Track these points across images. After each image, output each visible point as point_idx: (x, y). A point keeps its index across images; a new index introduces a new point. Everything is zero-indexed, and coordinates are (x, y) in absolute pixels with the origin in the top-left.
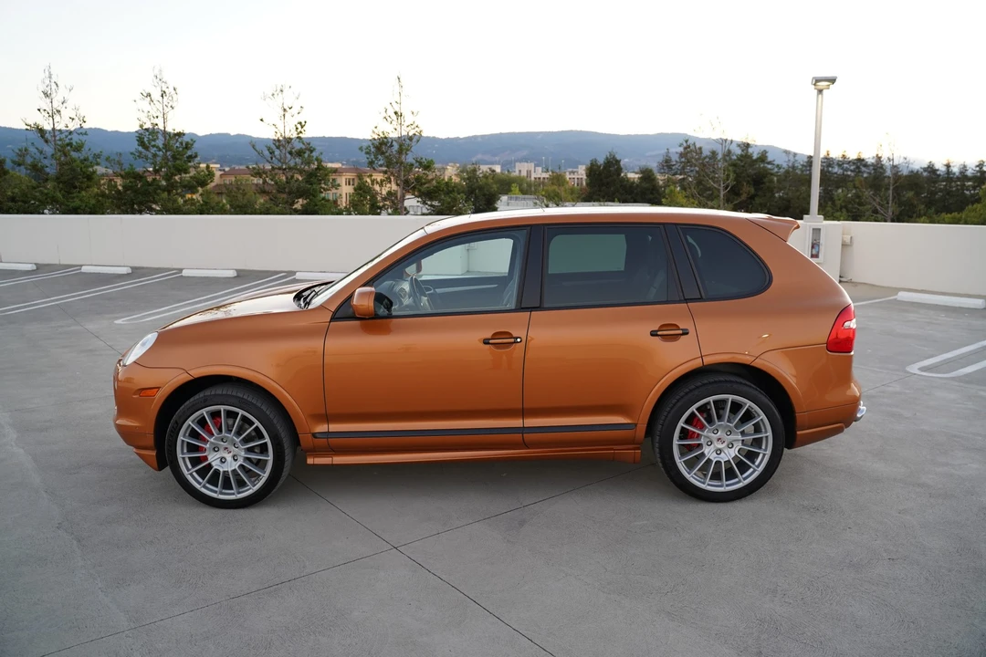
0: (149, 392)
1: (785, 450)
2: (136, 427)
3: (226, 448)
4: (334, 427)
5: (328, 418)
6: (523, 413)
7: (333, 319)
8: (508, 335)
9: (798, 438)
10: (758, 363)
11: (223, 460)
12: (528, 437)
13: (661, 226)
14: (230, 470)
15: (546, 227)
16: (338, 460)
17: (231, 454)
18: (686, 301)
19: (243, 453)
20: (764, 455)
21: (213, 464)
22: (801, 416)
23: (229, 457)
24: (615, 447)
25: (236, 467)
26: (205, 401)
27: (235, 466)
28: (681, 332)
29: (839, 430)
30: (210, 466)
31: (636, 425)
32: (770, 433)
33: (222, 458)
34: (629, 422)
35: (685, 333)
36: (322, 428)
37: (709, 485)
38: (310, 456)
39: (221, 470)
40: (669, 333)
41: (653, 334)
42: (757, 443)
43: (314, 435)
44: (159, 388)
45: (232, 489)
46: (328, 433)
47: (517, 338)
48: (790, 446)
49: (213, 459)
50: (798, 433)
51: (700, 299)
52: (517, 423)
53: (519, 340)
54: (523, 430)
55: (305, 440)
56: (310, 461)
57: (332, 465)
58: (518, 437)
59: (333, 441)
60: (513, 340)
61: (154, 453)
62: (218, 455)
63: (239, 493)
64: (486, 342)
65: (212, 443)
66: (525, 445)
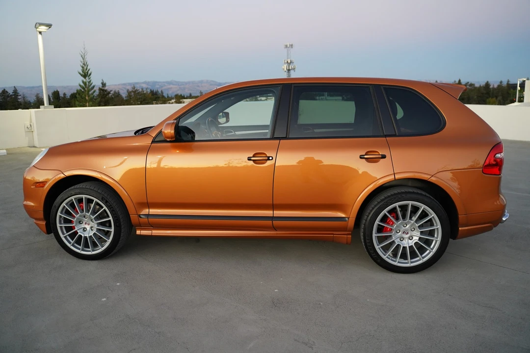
1: (451, 240)
9: (460, 233)
10: (433, 180)
11: (84, 230)
12: (276, 223)
13: (370, 86)
15: (293, 85)
18: (386, 136)
22: (461, 217)
25: (92, 234)
28: (380, 156)
29: (489, 229)
30: (76, 233)
32: (439, 226)
35: (384, 157)
41: (361, 157)
42: (431, 233)
45: (89, 248)
48: (454, 237)
49: (78, 228)
50: (460, 229)
51: (395, 136)
52: (268, 213)
54: (273, 218)
58: (269, 222)
59: (151, 220)
61: (44, 223)
63: (93, 251)
66: (275, 228)
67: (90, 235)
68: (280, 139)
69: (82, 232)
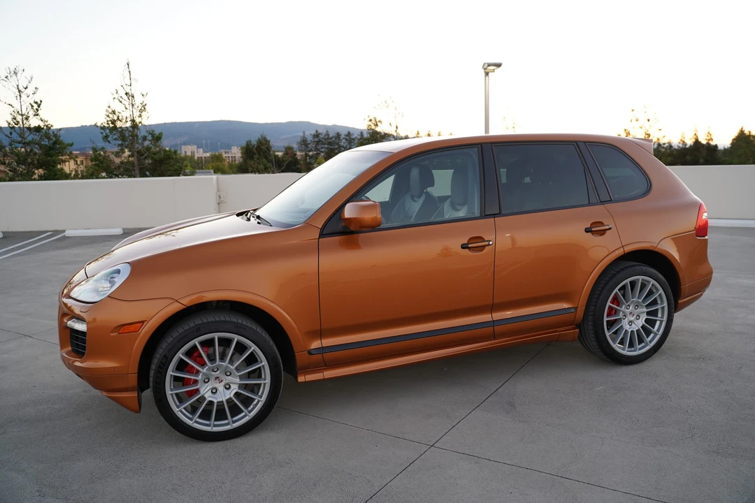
0: (132, 328)
2: (115, 368)
3: (217, 378)
4: (328, 342)
5: (321, 334)
6: (493, 308)
7: (322, 235)
8: (480, 239)
14: (224, 400)
16: (329, 374)
17: (223, 383)
19: (238, 380)
20: (661, 322)
21: (206, 396)
23: (220, 387)
24: (559, 329)
25: (232, 395)
26: (198, 330)
27: (230, 394)
31: (576, 308)
33: (212, 389)
34: (570, 306)
36: (315, 344)
37: (628, 351)
38: (301, 374)
39: (215, 401)
40: (596, 229)
41: (587, 231)
43: (310, 353)
44: (143, 322)
46: (322, 350)
47: (490, 241)
51: (611, 201)
53: (491, 243)
55: (301, 358)
56: (301, 379)
57: (324, 379)
59: (328, 356)
60: (487, 243)
62: (209, 386)
64: (464, 247)
65: (204, 374)
66: (494, 336)
67: (228, 397)
68: (494, 216)
69: (211, 395)
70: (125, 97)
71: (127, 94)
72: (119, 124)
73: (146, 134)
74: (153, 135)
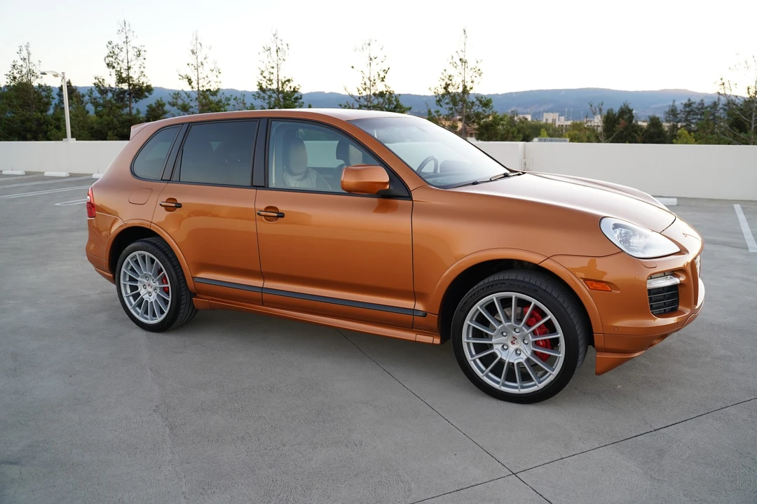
70: (459, 63)
71: (460, 60)
72: (451, 89)
73: (475, 100)
74: (481, 102)
